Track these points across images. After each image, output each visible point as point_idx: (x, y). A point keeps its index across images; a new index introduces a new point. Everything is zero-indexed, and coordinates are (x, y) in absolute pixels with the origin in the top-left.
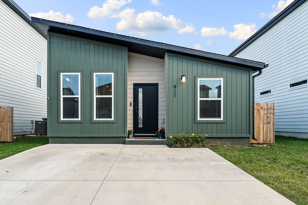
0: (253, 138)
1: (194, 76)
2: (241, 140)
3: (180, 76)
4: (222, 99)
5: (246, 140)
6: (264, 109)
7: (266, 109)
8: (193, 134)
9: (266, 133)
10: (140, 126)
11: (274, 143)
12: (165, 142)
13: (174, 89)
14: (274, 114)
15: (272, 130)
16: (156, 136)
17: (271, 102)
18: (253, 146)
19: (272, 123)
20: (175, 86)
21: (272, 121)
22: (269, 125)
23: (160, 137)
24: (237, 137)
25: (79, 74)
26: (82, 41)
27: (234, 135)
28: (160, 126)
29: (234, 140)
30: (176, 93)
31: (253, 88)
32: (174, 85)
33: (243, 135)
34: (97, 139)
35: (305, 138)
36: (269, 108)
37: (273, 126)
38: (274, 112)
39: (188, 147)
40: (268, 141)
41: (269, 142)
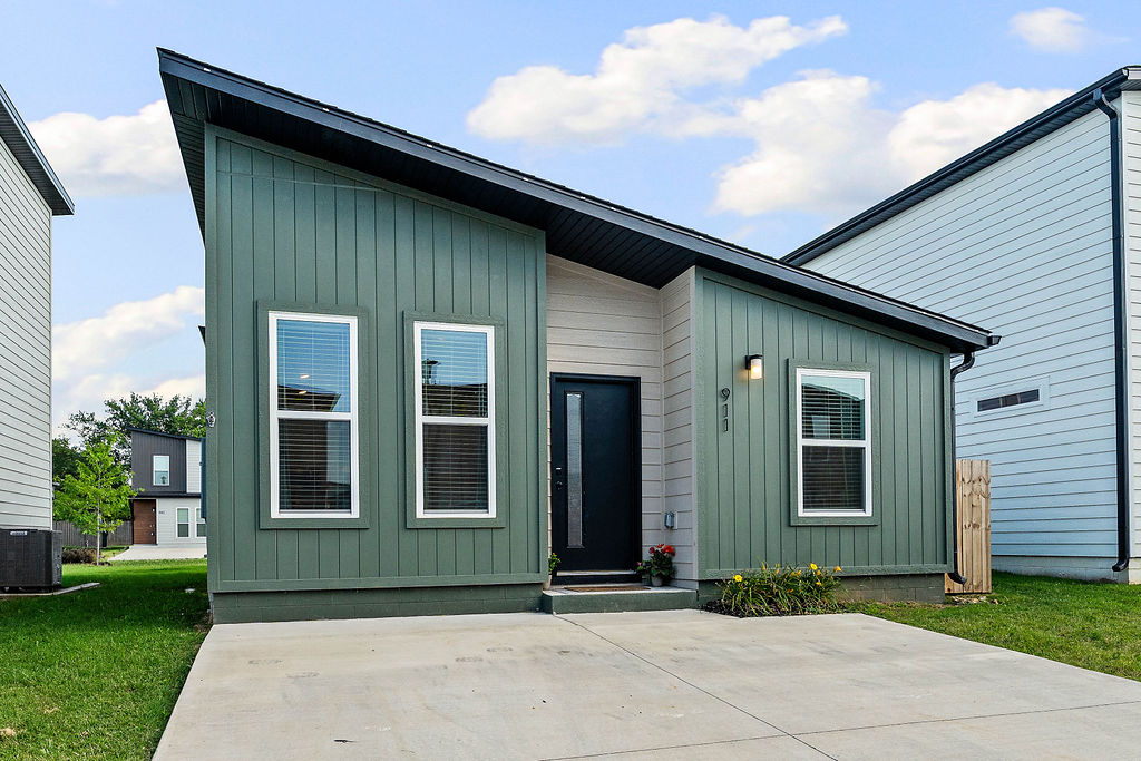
0: (955, 577)
1: (783, 359)
2: (921, 583)
3: (740, 357)
4: (866, 443)
5: (934, 582)
6: (963, 480)
7: (967, 480)
8: (814, 567)
9: (970, 558)
10: (575, 539)
11: (990, 590)
12: (694, 598)
13: (721, 404)
14: (987, 498)
15: (984, 549)
16: (635, 579)
17: (980, 458)
18: (955, 603)
19: (983, 526)
20: (725, 394)
21: (983, 519)
22: (975, 532)
23: (656, 581)
24: (911, 575)
25: (353, 322)
26: (363, 184)
27: (904, 568)
28: (650, 540)
29: (904, 583)
30: (729, 418)
31: (953, 409)
32: (720, 388)
33: (929, 567)
34: (426, 596)
35: (1034, 574)
36: (975, 477)
37: (987, 536)
38: (987, 490)
39: (794, 611)
40: (975, 584)
41: (978, 587)
